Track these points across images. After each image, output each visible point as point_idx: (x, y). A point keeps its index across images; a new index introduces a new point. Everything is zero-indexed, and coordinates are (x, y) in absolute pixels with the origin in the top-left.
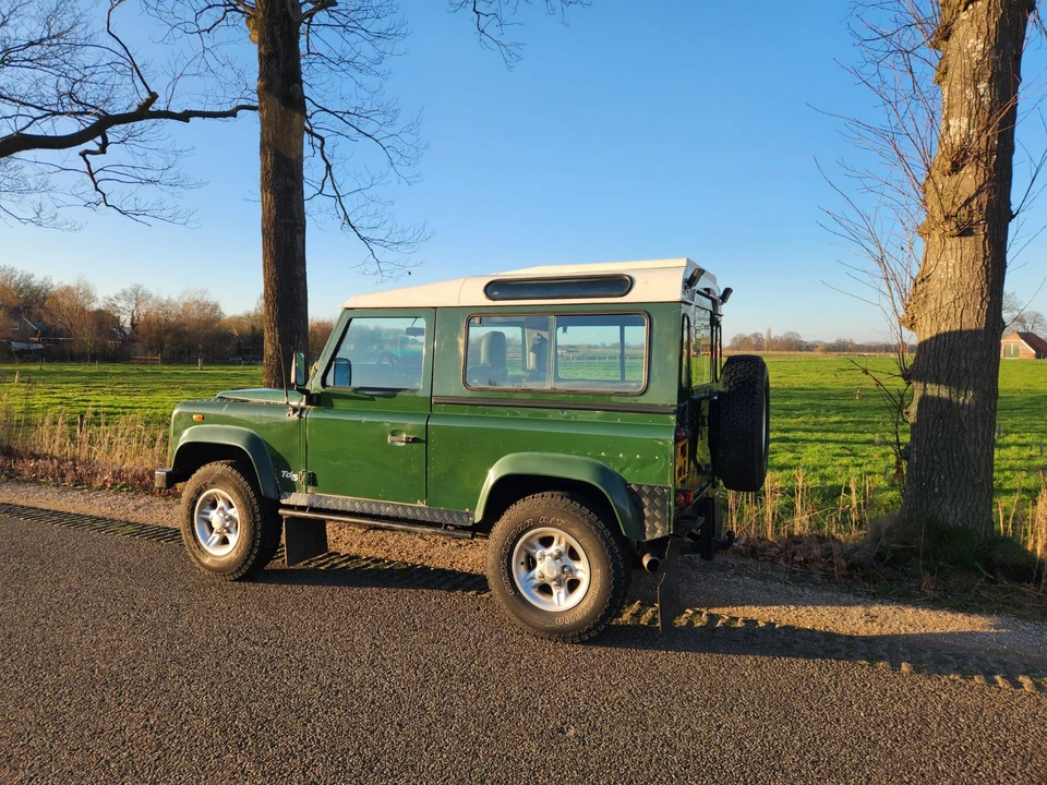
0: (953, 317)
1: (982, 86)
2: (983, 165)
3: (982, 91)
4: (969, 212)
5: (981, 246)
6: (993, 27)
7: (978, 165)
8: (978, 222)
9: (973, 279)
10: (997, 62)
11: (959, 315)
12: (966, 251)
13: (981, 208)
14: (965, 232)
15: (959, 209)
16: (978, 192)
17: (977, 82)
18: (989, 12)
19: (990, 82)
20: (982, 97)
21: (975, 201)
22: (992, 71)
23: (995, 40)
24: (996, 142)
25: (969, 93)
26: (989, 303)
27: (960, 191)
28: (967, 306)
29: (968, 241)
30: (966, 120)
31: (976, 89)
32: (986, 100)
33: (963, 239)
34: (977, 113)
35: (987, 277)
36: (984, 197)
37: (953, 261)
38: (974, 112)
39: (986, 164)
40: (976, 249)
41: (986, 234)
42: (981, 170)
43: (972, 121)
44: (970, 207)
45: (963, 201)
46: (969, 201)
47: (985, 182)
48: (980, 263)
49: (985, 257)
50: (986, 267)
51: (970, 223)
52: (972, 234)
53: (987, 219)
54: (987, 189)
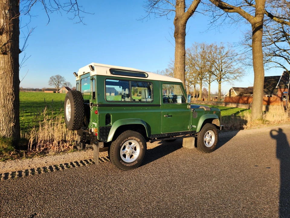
0: (3, 78)
1: (7, 11)
2: (9, 35)
3: (7, 13)
4: (5, 48)
5: (10, 58)
7: (7, 34)
8: (8, 51)
9: (8, 67)
10: (11, 5)
11: (5, 78)
12: (6, 59)
13: (9, 47)
14: (4, 53)
15: (2, 46)
16: (7, 43)
17: (5, 9)
19: (9, 10)
20: (7, 14)
21: (7, 45)
22: (9, 8)
24: (12, 29)
25: (3, 12)
26: (14, 75)
27: (3, 41)
28: (7, 75)
29: (6, 56)
30: (3, 20)
31: (5, 12)
32: (8, 16)
33: (5, 55)
34: (6, 19)
35: (12, 67)
36: (10, 44)
37: (2, 61)
38: (5, 18)
39: (9, 34)
40: (9, 59)
41: (11, 55)
42: (8, 36)
43: (4, 21)
44: (6, 46)
45: (3, 44)
46: (5, 44)
47: (9, 40)
48: (10, 63)
49: (11, 62)
50: (12, 64)
51: (6, 51)
52: (7, 54)
53: (11, 51)
54: (10, 42)
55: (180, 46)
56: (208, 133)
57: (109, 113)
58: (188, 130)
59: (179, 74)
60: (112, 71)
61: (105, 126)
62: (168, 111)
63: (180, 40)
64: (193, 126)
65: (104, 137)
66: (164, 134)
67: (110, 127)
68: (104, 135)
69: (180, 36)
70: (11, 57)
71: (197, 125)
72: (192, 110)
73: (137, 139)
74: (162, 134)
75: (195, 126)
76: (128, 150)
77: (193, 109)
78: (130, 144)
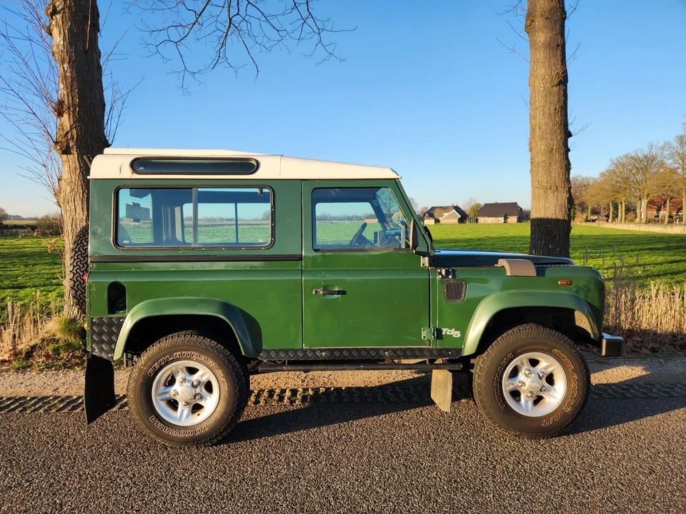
0: (70, 201)
1: (66, 66)
3: (66, 69)
4: (67, 140)
5: (77, 161)
6: (66, 32)
7: (69, 113)
8: (73, 146)
9: (76, 178)
11: (73, 201)
13: (72, 138)
14: (66, 151)
15: (63, 138)
16: (71, 129)
17: (63, 63)
18: (63, 22)
19: (69, 63)
20: (66, 72)
21: (70, 134)
22: (69, 58)
23: (69, 39)
24: (77, 100)
27: (64, 127)
28: (76, 195)
29: (71, 157)
31: (64, 68)
32: (68, 74)
33: (67, 156)
34: (66, 82)
36: (74, 131)
38: (64, 81)
39: (73, 112)
41: (78, 154)
42: (71, 116)
43: (65, 87)
44: (68, 137)
45: (65, 133)
46: (67, 133)
47: (74, 123)
48: (79, 170)
49: (80, 167)
50: (82, 173)
51: (68, 146)
52: (71, 154)
53: (77, 145)
54: (76, 127)
55: (541, 55)
56: (534, 363)
57: (119, 280)
58: (422, 342)
59: (543, 147)
60: (137, 164)
61: (106, 317)
62: (329, 277)
63: (542, 37)
64: (444, 330)
65: (103, 346)
66: (314, 351)
67: (122, 318)
68: (103, 341)
69: (539, 22)
70: (78, 158)
71: (464, 329)
72: (440, 273)
73: (203, 357)
74: (305, 351)
75: (456, 334)
76: (180, 390)
77: (443, 272)
78: (192, 371)
